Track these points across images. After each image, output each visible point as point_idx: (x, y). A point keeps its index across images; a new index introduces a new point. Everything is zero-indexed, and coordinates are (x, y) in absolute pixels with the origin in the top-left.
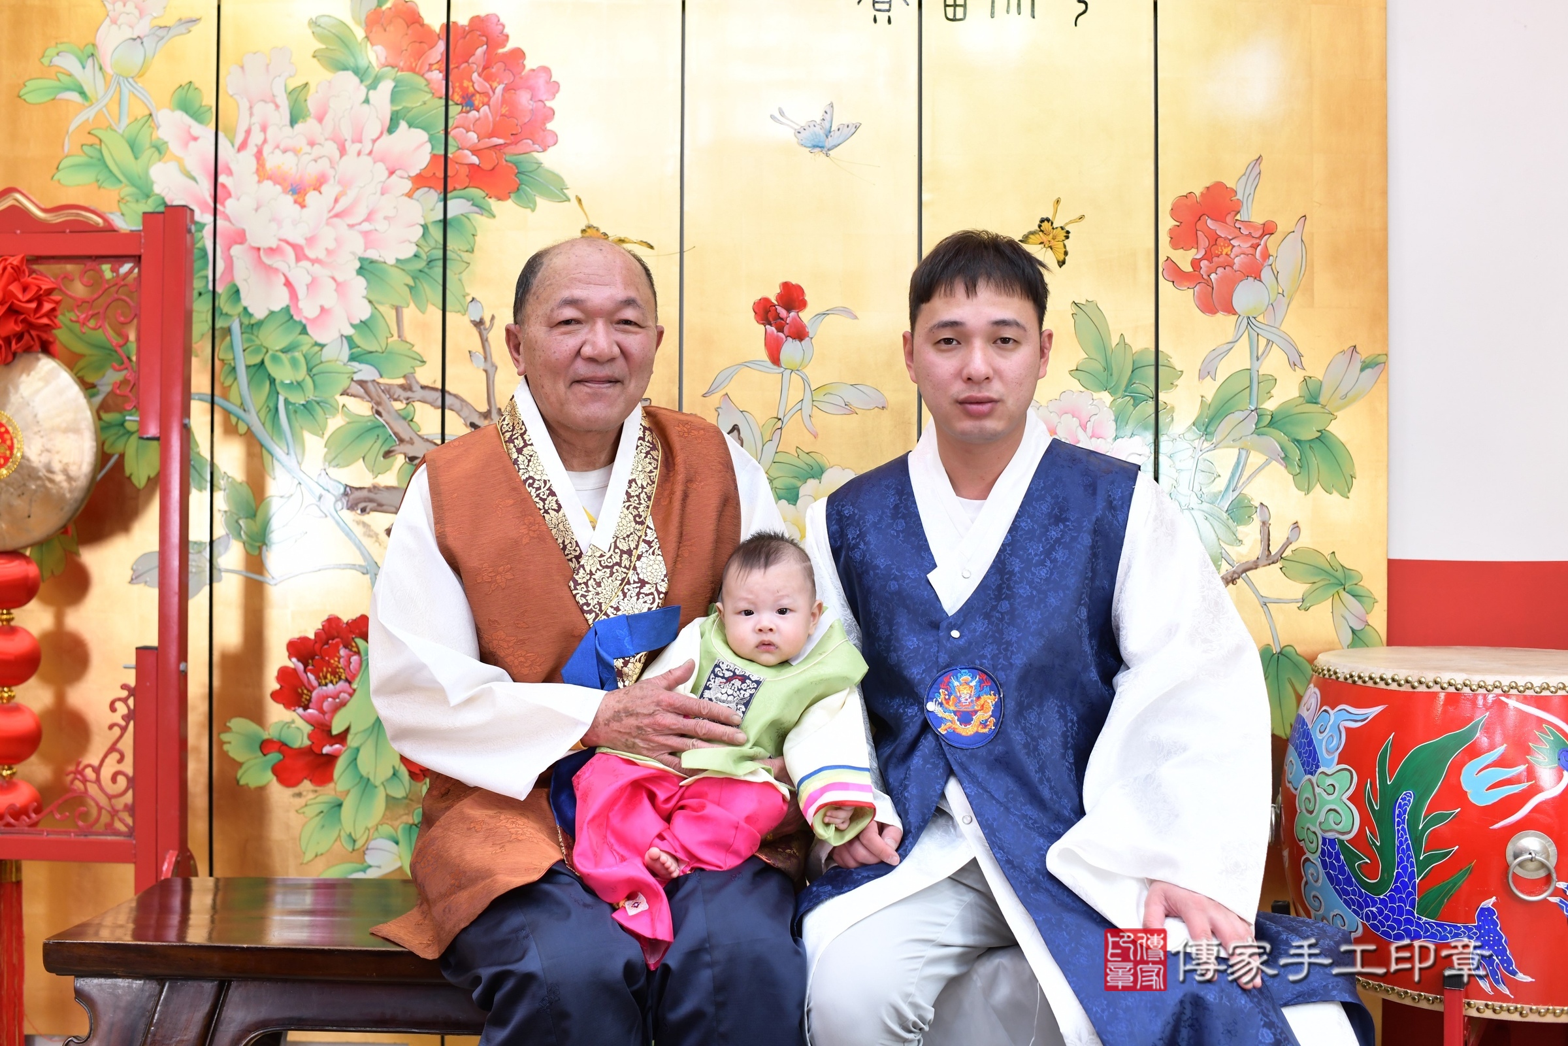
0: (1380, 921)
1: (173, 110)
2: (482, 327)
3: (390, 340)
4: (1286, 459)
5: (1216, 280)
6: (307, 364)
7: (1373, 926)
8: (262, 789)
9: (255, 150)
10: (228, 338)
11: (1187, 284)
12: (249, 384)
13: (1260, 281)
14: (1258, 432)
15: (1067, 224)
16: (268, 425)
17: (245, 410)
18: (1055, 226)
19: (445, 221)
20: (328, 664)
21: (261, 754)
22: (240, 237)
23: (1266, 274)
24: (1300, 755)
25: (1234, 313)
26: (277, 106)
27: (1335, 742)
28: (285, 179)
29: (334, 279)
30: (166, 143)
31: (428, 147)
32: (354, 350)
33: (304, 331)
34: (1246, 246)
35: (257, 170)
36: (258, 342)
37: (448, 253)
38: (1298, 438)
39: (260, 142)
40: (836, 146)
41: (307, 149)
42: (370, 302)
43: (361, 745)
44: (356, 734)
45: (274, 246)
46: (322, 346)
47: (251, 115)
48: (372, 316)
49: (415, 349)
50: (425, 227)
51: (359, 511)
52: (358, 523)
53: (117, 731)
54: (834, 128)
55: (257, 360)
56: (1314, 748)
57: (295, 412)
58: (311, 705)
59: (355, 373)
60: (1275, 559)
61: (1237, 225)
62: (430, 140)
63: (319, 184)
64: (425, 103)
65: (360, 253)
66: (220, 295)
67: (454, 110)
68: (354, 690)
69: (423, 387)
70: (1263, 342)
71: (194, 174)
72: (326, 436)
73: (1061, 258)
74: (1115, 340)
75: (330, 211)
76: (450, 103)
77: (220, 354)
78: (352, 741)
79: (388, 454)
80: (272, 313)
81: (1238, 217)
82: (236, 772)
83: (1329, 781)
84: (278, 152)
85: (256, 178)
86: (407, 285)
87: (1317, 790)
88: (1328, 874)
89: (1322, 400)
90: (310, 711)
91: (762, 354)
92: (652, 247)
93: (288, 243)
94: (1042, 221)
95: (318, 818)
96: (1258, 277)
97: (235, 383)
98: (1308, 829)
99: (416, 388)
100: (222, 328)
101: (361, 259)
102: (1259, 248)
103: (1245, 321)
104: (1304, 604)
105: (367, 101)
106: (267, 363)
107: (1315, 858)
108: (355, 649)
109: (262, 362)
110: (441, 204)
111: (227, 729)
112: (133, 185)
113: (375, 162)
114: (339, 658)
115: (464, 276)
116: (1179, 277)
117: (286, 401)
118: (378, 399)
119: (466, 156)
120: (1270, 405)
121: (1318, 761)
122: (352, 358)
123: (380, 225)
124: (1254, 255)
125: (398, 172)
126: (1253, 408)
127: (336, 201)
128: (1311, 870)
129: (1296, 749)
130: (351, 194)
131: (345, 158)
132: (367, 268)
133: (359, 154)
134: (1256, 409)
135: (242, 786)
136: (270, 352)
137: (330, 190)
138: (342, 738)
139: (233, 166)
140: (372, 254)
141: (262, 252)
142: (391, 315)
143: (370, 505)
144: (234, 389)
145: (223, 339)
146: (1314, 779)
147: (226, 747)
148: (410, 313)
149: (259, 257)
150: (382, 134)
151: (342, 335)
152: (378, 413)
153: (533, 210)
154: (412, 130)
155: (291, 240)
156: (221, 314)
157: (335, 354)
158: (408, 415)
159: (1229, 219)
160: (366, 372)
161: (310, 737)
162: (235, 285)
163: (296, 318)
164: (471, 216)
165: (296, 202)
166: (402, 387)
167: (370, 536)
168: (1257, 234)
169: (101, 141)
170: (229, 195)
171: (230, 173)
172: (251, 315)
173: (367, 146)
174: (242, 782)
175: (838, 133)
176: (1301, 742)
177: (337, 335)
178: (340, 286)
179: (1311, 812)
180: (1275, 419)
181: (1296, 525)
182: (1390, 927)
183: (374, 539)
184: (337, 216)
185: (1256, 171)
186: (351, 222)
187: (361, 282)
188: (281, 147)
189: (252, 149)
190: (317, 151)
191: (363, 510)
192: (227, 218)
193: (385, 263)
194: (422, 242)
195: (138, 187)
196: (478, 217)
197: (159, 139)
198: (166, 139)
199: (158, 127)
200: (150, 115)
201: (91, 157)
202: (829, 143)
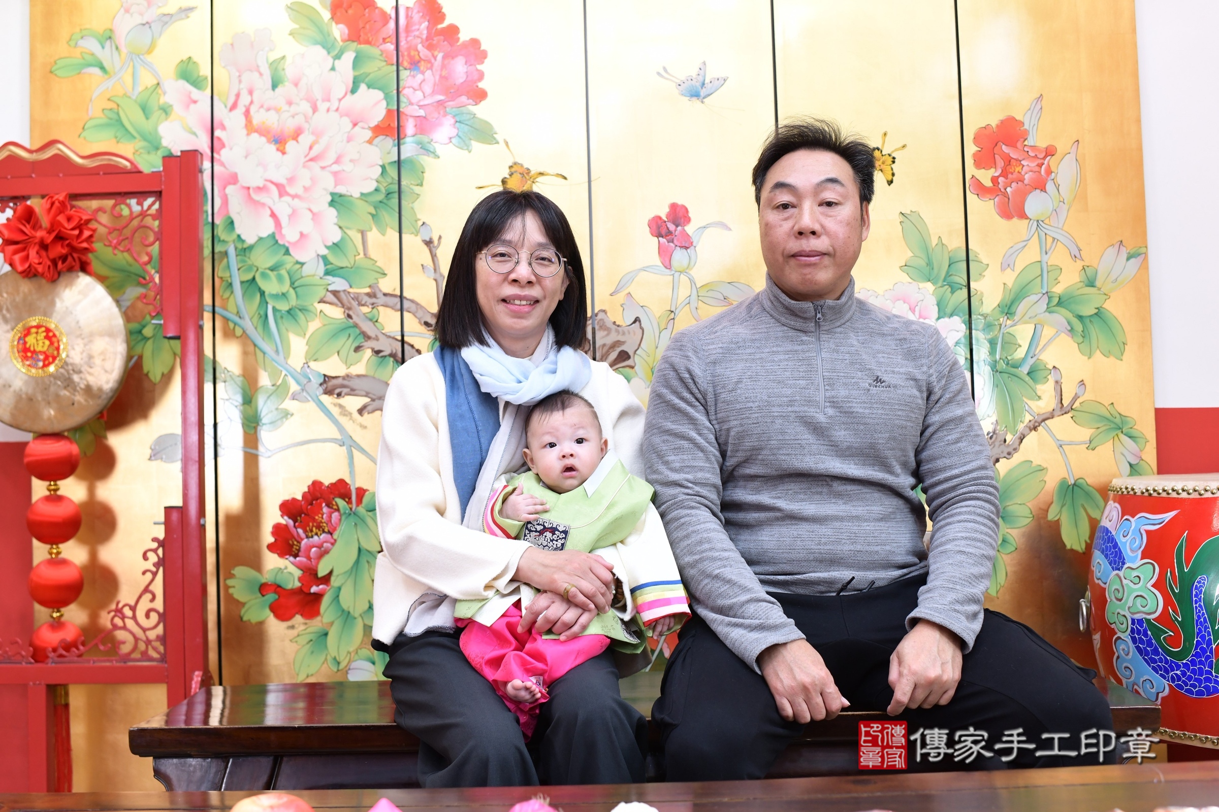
0: (1184, 682)
1: (176, 80)
2: (431, 245)
3: (357, 258)
4: (1072, 331)
5: (1011, 192)
6: (290, 279)
7: (1180, 686)
8: (261, 624)
9: (244, 109)
10: (225, 260)
11: (988, 196)
12: (243, 296)
13: (1046, 192)
14: (1049, 310)
15: (893, 152)
16: (260, 328)
17: (240, 317)
18: (884, 153)
19: (399, 162)
20: (314, 520)
21: (260, 595)
22: (233, 179)
23: (1050, 186)
24: (1106, 556)
25: (1027, 218)
26: (261, 74)
27: (1137, 543)
28: (268, 132)
29: (310, 210)
30: (171, 106)
31: (384, 103)
32: (328, 267)
33: (287, 252)
34: (1033, 164)
35: (246, 125)
36: (250, 262)
37: (403, 187)
38: (1081, 314)
39: (247, 103)
40: (709, 95)
41: (286, 107)
42: (340, 227)
43: (342, 584)
44: (338, 576)
45: (261, 185)
46: (302, 264)
47: (240, 82)
48: (342, 239)
49: (378, 264)
50: (383, 167)
51: (335, 396)
52: (335, 405)
53: (149, 576)
54: (707, 81)
55: (249, 277)
56: (1119, 549)
57: (282, 317)
58: (300, 554)
59: (329, 284)
60: (1067, 410)
61: (1026, 149)
62: (385, 98)
63: (296, 134)
64: (380, 69)
65: (331, 189)
66: (218, 226)
67: (404, 74)
68: (335, 541)
69: (385, 295)
70: (1050, 240)
71: (195, 130)
72: (308, 336)
73: (890, 178)
74: (934, 241)
75: (306, 156)
76: (401, 68)
77: (219, 272)
78: (335, 581)
79: (358, 349)
80: (261, 239)
81: (1026, 143)
82: (240, 611)
83: (1135, 573)
84: (262, 110)
85: (245, 132)
86: (370, 214)
87: (1124, 581)
88: (1138, 648)
89: (1098, 283)
90: (298, 559)
91: (656, 260)
92: (565, 178)
93: (272, 182)
95: (308, 646)
96: (1043, 189)
97: (232, 296)
98: (1118, 613)
99: (380, 295)
100: (220, 252)
101: (332, 194)
102: (1043, 167)
103: (1035, 223)
104: (1091, 445)
105: (333, 69)
106: (258, 279)
107: (1126, 636)
108: (335, 507)
109: (254, 278)
110: (396, 148)
111: (232, 576)
112: (145, 139)
113: (341, 116)
114: (323, 515)
115: (416, 205)
116: (981, 190)
117: (274, 309)
118: (349, 305)
119: (415, 110)
120: (1058, 289)
121: (1124, 559)
122: (327, 273)
123: (347, 166)
124: (1040, 172)
125: (360, 124)
126: (1044, 292)
127: (311, 148)
128: (1122, 646)
129: (1102, 552)
130: (323, 142)
131: (316, 114)
132: (336, 200)
133: (328, 110)
134: (1047, 292)
135: (245, 622)
136: (260, 270)
137: (306, 139)
138: (326, 579)
139: (227, 123)
140: (341, 189)
141: (251, 191)
142: (357, 238)
143: (345, 390)
144: (231, 299)
145: (221, 261)
146: (1121, 573)
147: (231, 591)
148: (373, 235)
149: (249, 195)
150: (346, 94)
151: (318, 255)
152: (349, 316)
153: (470, 152)
154: (371, 90)
155: (274, 180)
156: (219, 241)
157: (313, 269)
158: (374, 317)
159: (1019, 145)
160: (338, 284)
161: (300, 579)
162: (230, 218)
163: (280, 242)
164: (420, 157)
165: (278, 149)
166: (368, 295)
167: (345, 415)
168: (1042, 156)
169: (118, 105)
170: (223, 146)
171: (223, 128)
172: (243, 241)
173: (335, 104)
174: (245, 619)
175: (710, 85)
176: (1107, 547)
177: (314, 255)
178: (315, 216)
179: (1120, 600)
180: (1062, 300)
181: (1082, 383)
182: (1194, 686)
183: (348, 418)
184: (311, 160)
185: (1039, 107)
186: (323, 164)
187: (333, 212)
188: (265, 107)
189: (241, 109)
190: (293, 109)
191: (339, 395)
192: (222, 164)
193: (351, 196)
194: (381, 179)
195: (149, 142)
196: (426, 157)
197: (166, 103)
198: (171, 103)
199: (165, 93)
200: (158, 84)
201: (111, 119)
202: (702, 93)
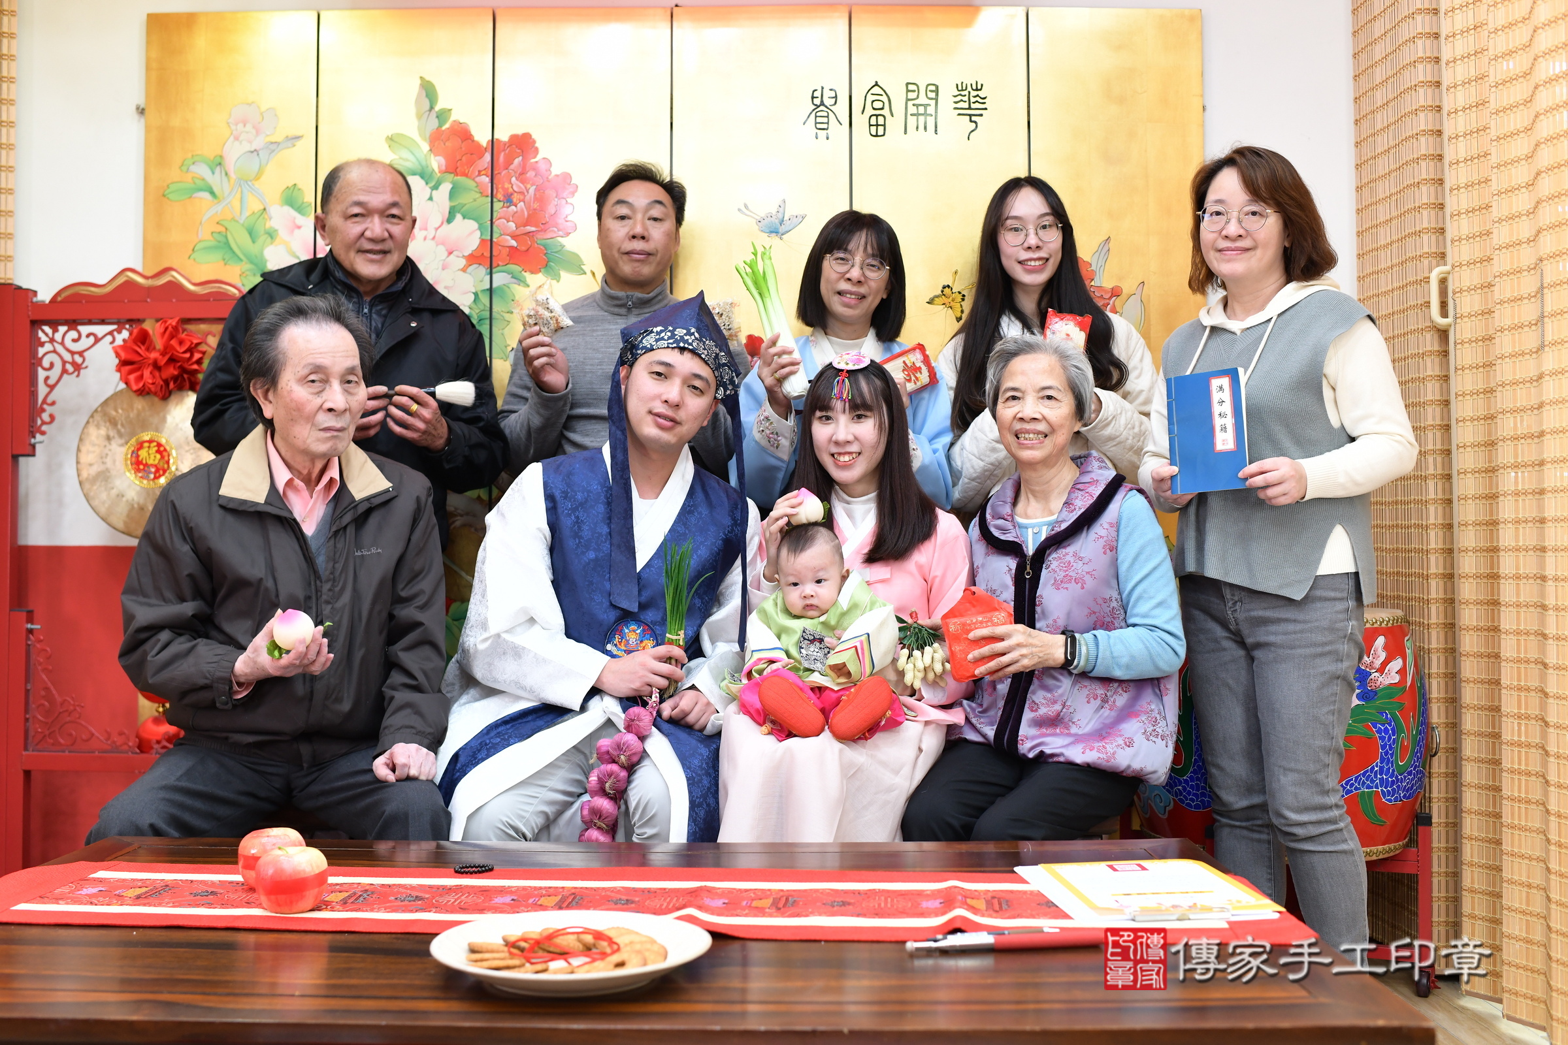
0: (1185, 796)
1: (282, 206)
7: (1180, 800)
15: (962, 290)
18: (953, 291)
19: (491, 290)
30: (276, 231)
31: (478, 234)
37: (494, 314)
40: (787, 232)
50: (476, 294)
54: (786, 218)
62: (480, 228)
64: (475, 200)
67: (497, 206)
73: (958, 315)
76: (495, 200)
81: (1093, 283)
94: (944, 287)
105: (431, 199)
110: (489, 277)
112: (252, 262)
113: (437, 245)
115: (506, 331)
119: (507, 240)
125: (455, 253)
133: (425, 239)
150: (442, 223)
153: (558, 281)
154: (466, 220)
164: (512, 286)
168: (1105, 296)
169: (226, 229)
173: (431, 233)
175: (789, 222)
182: (1192, 800)
185: (1106, 249)
194: (474, 306)
195: (255, 265)
196: (516, 286)
197: (271, 227)
198: (276, 228)
199: (270, 219)
200: (265, 209)
201: (219, 242)
202: (782, 229)
